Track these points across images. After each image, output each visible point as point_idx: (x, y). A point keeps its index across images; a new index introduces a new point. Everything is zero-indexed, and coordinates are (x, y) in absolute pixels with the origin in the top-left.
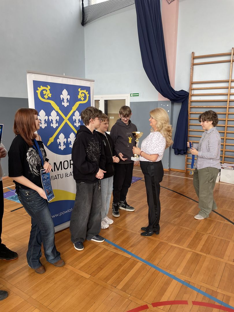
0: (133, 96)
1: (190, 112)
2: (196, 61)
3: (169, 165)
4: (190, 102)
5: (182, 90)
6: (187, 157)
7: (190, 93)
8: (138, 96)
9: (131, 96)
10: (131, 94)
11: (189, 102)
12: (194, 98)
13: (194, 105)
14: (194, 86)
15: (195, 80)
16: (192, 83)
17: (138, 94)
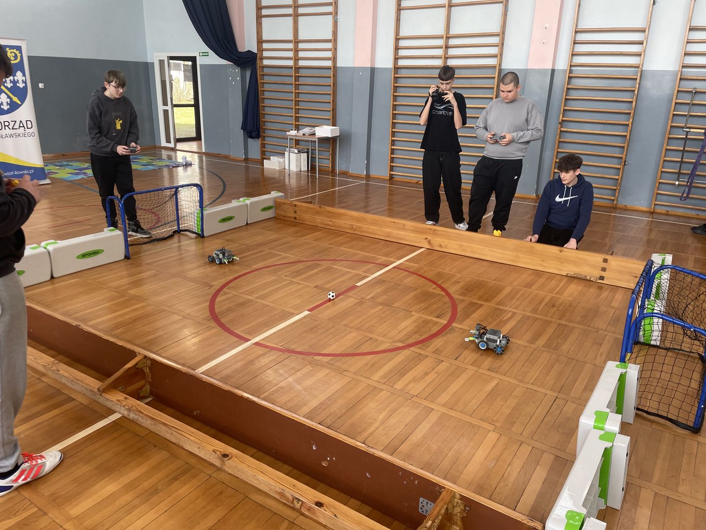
0: (203, 55)
1: (261, 81)
2: (264, 12)
3: (246, 153)
4: (260, 67)
5: (249, 51)
6: (262, 141)
7: (258, 55)
8: (208, 55)
9: (200, 56)
10: (200, 53)
11: (258, 66)
12: (266, 62)
13: (266, 71)
14: (265, 46)
15: (264, 38)
16: (260, 41)
17: (208, 53)
